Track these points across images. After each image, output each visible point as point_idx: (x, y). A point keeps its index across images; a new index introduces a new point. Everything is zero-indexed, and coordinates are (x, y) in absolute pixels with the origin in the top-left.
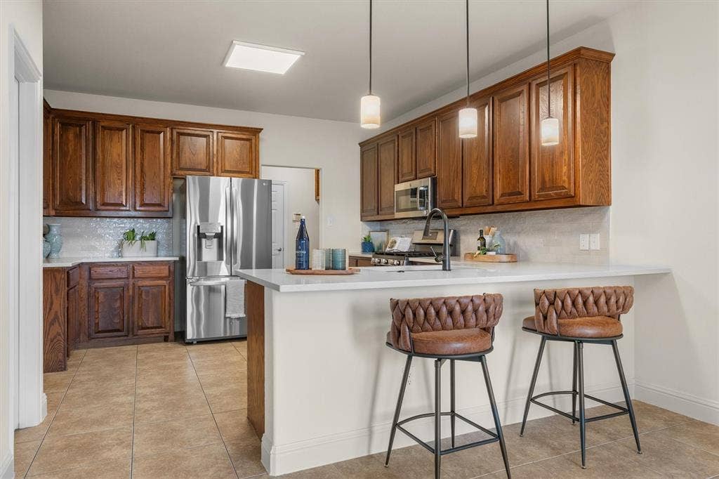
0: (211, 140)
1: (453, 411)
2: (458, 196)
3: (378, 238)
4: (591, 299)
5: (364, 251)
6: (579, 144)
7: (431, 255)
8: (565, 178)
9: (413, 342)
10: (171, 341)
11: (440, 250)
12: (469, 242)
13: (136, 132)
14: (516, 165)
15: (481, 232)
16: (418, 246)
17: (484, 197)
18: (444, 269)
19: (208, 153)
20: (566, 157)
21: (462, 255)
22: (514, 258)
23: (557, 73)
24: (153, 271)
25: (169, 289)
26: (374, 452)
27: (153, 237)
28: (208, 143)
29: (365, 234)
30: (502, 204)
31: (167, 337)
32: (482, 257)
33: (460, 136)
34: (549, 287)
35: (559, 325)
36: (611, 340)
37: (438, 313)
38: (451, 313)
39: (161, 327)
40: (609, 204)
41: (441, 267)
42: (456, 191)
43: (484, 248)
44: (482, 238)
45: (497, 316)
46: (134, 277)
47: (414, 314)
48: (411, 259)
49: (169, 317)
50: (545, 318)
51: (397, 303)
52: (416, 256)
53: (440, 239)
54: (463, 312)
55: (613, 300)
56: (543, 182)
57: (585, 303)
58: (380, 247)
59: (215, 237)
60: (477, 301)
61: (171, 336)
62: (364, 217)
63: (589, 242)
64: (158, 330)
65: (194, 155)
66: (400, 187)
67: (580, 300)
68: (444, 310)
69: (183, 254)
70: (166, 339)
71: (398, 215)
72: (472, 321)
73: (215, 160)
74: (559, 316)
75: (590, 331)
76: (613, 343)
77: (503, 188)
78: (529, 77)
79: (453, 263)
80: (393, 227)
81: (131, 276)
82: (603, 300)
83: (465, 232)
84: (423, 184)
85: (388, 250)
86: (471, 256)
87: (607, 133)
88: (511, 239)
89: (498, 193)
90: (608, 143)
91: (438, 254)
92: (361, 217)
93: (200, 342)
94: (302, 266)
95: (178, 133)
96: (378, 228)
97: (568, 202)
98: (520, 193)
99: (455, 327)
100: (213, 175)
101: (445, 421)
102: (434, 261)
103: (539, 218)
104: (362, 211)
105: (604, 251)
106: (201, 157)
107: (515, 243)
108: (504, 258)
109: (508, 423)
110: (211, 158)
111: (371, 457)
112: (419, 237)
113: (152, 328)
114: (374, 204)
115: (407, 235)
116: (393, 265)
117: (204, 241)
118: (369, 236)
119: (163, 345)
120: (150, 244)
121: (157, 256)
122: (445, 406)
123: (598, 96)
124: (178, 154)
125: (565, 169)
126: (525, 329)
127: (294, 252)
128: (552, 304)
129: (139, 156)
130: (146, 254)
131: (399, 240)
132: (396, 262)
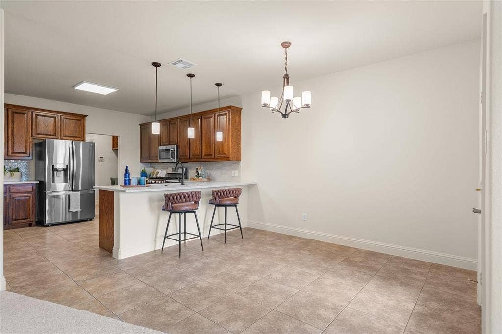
0: (57, 120)
1: (185, 232)
2: (187, 154)
3: (149, 171)
4: (228, 192)
5: (142, 176)
6: (231, 139)
7: (177, 179)
8: (226, 151)
9: (172, 207)
10: (34, 226)
11: (181, 177)
12: (192, 173)
13: (9, 112)
14: (210, 144)
15: (197, 169)
16: (169, 175)
17: (198, 155)
18: (182, 184)
19: (55, 126)
20: (226, 143)
21: (189, 178)
22: (209, 179)
23: (224, 113)
24: (22, 189)
25: (33, 198)
26: (156, 249)
27: (17, 170)
28: (55, 121)
29: (142, 169)
30: (204, 159)
31: (31, 224)
32: (197, 179)
33: (189, 137)
34: (216, 189)
35: (219, 201)
36: (235, 205)
37: (181, 197)
38: (185, 197)
39: (28, 219)
40: (241, 160)
41: (181, 183)
42: (187, 151)
43: (198, 176)
44: (197, 172)
45: (199, 198)
46: (10, 192)
47: (173, 198)
48: (167, 181)
49: (33, 213)
50: (215, 199)
51: (167, 195)
52: (169, 179)
53: (180, 171)
54: (189, 197)
55: (235, 192)
56: (219, 152)
57: (226, 193)
58: (150, 175)
59: (62, 171)
60: (193, 193)
61: (34, 223)
62: (142, 159)
63: (235, 173)
64: (25, 221)
65: (46, 127)
66: (161, 148)
67: (225, 193)
68: (183, 196)
69: (42, 179)
70: (30, 225)
71: (160, 161)
72: (191, 200)
73: (59, 130)
74: (219, 198)
75: (229, 202)
76: (235, 206)
77: (205, 152)
78: (215, 111)
79: (186, 182)
80: (156, 165)
81: (8, 192)
82: (232, 192)
83: (191, 169)
84: (172, 148)
85: (155, 176)
86: (193, 179)
87: (240, 136)
88: (208, 172)
89: (203, 154)
90: (240, 139)
91: (180, 178)
92: (140, 160)
93: (53, 225)
94: (127, 183)
95: (36, 114)
96: (149, 166)
97: (227, 159)
98: (211, 155)
99: (186, 201)
100: (58, 139)
101: (183, 235)
102: (178, 181)
103: (218, 164)
104: (141, 157)
105: (239, 176)
106: (51, 129)
107: (210, 174)
108: (206, 180)
109: (204, 237)
110: (57, 129)
111: (155, 251)
112: (170, 171)
113: (21, 220)
114: (147, 155)
115: (164, 169)
116: (159, 183)
117: (55, 173)
118: (144, 170)
119: (29, 228)
120: (16, 174)
121: (21, 181)
122: (183, 231)
123: (237, 122)
124: (36, 126)
125: (226, 147)
126: (210, 203)
127: (123, 178)
128: (217, 194)
129: (10, 126)
130: (15, 180)
131: (160, 172)
132: (160, 182)
